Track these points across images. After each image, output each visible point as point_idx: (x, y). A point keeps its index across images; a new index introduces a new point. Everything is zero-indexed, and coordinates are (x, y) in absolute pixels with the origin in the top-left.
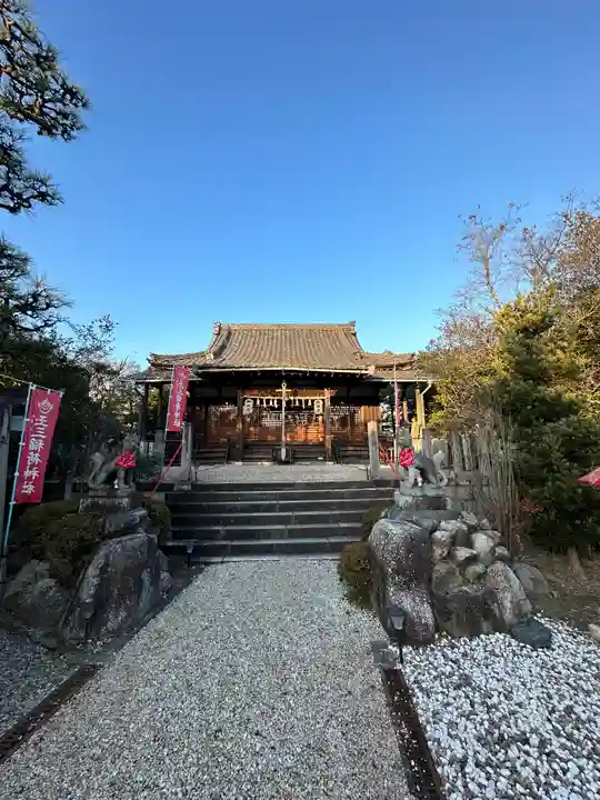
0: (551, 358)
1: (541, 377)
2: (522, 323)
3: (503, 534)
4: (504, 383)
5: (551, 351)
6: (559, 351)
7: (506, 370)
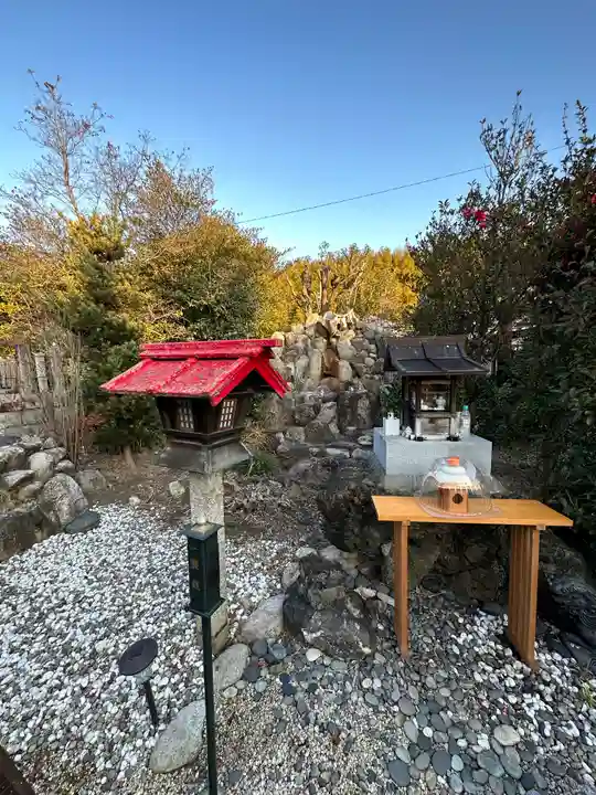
0: (120, 287)
1: (110, 303)
2: (95, 243)
3: (68, 450)
4: (75, 300)
5: (121, 280)
6: (127, 283)
7: (78, 288)
